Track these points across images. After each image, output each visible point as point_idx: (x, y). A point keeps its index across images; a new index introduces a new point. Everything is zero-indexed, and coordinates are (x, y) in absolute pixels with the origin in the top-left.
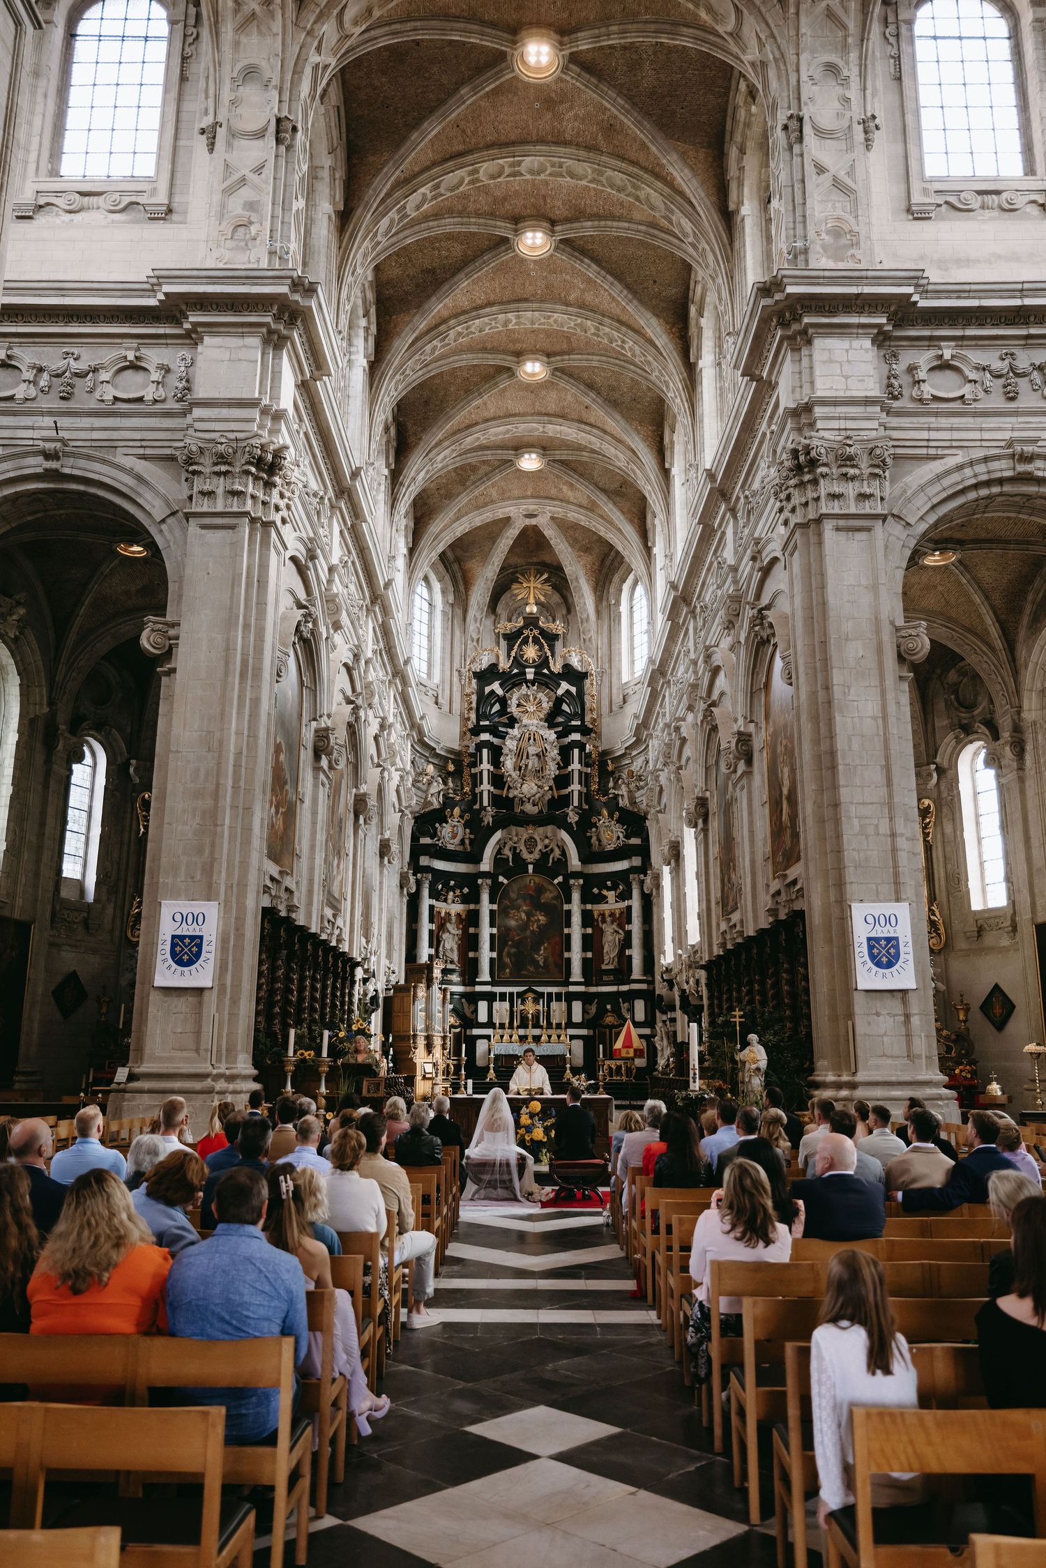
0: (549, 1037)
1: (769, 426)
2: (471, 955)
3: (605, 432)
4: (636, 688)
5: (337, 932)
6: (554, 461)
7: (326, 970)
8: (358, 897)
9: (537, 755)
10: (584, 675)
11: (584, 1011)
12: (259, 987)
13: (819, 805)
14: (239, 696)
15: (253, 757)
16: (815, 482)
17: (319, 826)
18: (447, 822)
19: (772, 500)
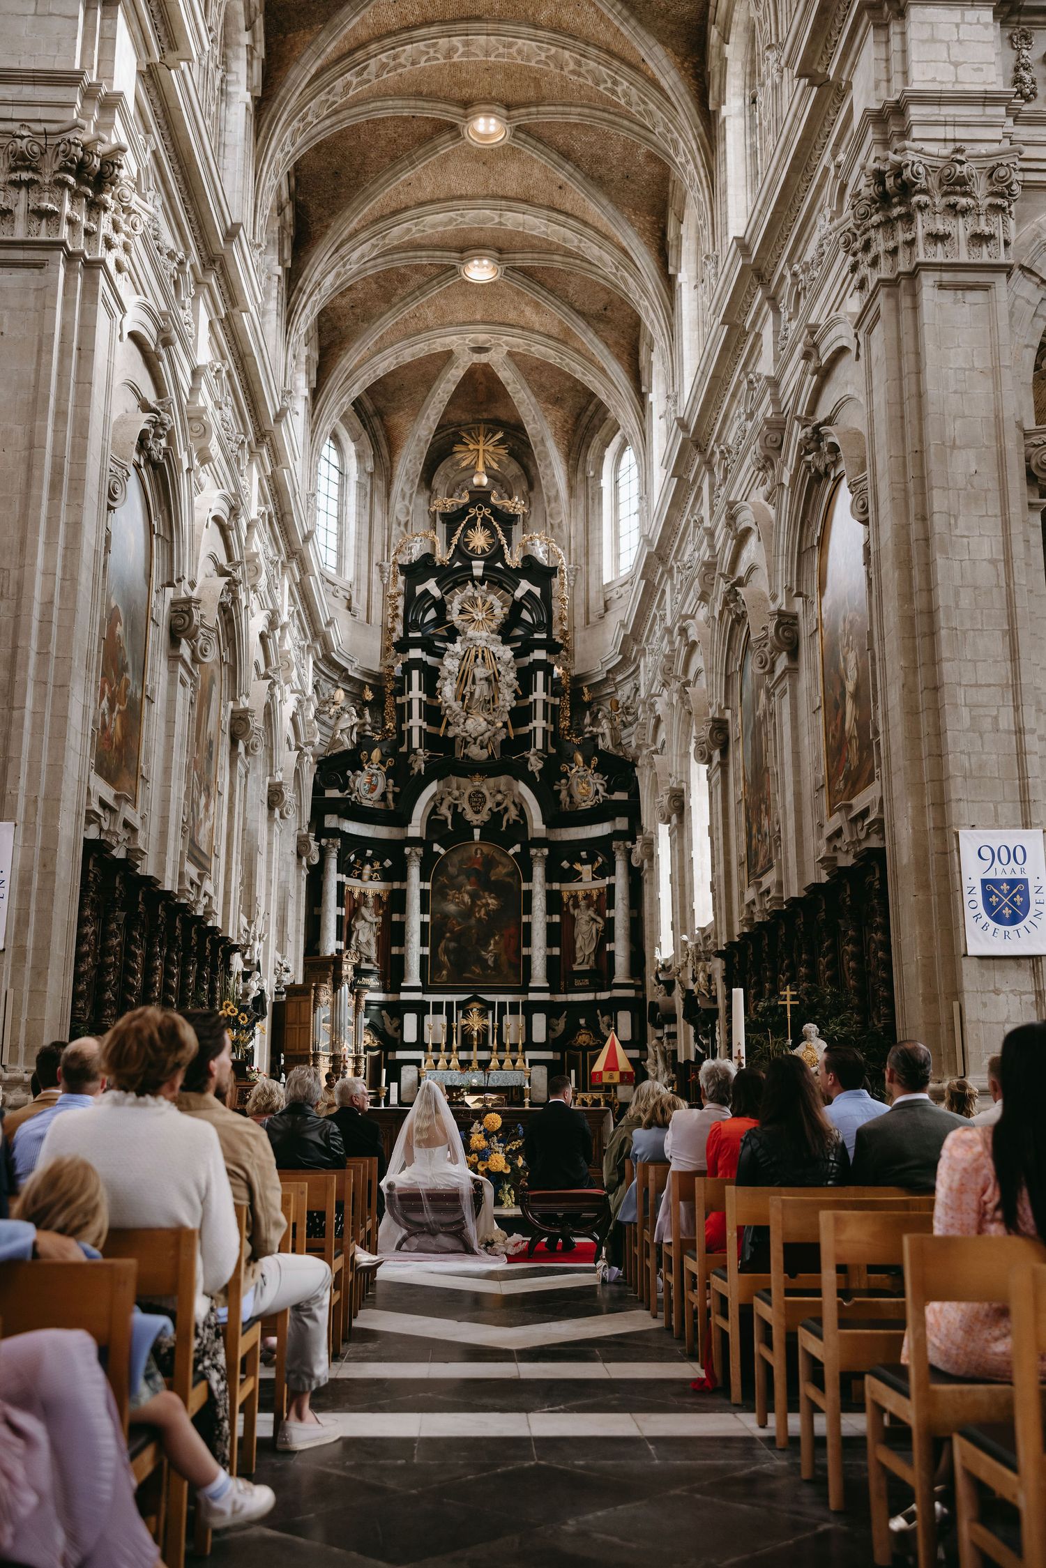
0: (501, 1062)
1: (834, 156)
2: (395, 950)
3: (585, 223)
4: (622, 590)
5: (205, 901)
6: (513, 269)
7: (187, 949)
8: (236, 857)
9: (487, 679)
10: (552, 572)
11: (549, 1027)
12: (79, 958)
13: (909, 690)
14: (49, 519)
15: (70, 610)
16: (908, 218)
17: (176, 741)
18: (362, 769)
19: (842, 254)
